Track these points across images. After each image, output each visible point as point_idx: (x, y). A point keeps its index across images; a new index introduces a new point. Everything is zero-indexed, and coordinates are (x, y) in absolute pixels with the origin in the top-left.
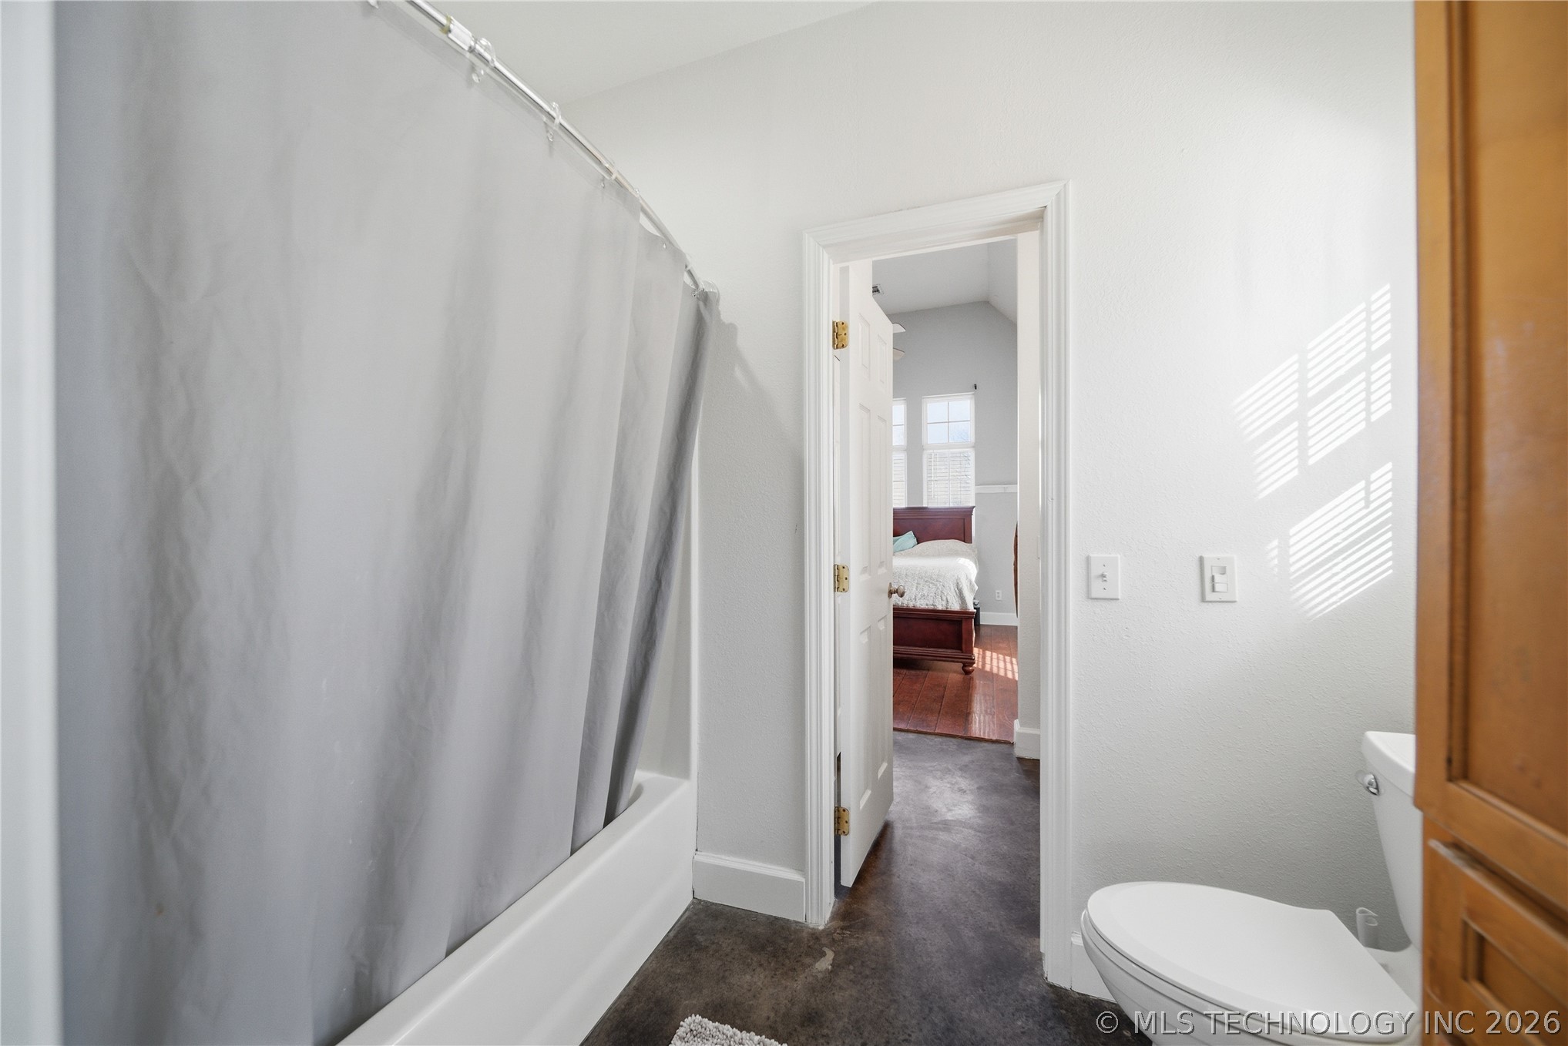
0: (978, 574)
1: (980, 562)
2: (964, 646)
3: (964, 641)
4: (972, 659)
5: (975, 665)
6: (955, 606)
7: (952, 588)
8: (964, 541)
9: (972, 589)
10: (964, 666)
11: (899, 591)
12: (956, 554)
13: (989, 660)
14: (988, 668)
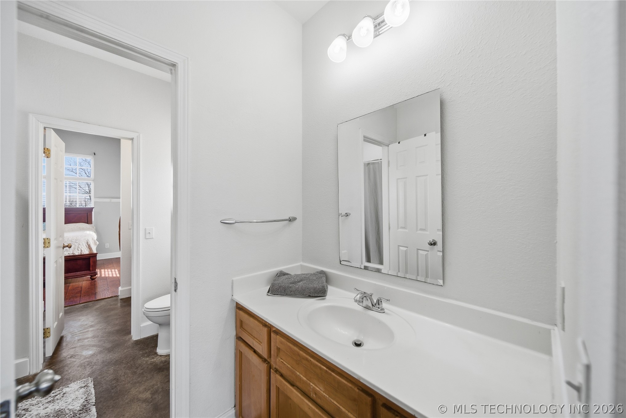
0: (97, 237)
1: (97, 232)
2: (91, 269)
3: (91, 266)
4: (96, 273)
5: (97, 276)
6: (86, 252)
7: (84, 245)
8: (87, 223)
9: (95, 244)
10: (92, 276)
11: (69, 246)
12: (83, 229)
13: (104, 273)
14: (103, 275)
